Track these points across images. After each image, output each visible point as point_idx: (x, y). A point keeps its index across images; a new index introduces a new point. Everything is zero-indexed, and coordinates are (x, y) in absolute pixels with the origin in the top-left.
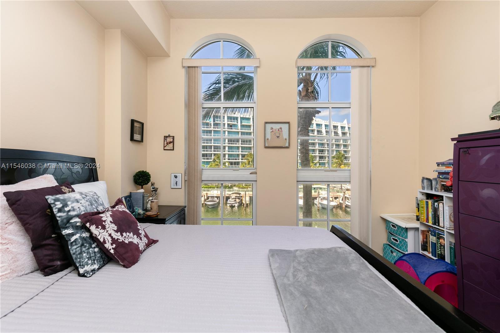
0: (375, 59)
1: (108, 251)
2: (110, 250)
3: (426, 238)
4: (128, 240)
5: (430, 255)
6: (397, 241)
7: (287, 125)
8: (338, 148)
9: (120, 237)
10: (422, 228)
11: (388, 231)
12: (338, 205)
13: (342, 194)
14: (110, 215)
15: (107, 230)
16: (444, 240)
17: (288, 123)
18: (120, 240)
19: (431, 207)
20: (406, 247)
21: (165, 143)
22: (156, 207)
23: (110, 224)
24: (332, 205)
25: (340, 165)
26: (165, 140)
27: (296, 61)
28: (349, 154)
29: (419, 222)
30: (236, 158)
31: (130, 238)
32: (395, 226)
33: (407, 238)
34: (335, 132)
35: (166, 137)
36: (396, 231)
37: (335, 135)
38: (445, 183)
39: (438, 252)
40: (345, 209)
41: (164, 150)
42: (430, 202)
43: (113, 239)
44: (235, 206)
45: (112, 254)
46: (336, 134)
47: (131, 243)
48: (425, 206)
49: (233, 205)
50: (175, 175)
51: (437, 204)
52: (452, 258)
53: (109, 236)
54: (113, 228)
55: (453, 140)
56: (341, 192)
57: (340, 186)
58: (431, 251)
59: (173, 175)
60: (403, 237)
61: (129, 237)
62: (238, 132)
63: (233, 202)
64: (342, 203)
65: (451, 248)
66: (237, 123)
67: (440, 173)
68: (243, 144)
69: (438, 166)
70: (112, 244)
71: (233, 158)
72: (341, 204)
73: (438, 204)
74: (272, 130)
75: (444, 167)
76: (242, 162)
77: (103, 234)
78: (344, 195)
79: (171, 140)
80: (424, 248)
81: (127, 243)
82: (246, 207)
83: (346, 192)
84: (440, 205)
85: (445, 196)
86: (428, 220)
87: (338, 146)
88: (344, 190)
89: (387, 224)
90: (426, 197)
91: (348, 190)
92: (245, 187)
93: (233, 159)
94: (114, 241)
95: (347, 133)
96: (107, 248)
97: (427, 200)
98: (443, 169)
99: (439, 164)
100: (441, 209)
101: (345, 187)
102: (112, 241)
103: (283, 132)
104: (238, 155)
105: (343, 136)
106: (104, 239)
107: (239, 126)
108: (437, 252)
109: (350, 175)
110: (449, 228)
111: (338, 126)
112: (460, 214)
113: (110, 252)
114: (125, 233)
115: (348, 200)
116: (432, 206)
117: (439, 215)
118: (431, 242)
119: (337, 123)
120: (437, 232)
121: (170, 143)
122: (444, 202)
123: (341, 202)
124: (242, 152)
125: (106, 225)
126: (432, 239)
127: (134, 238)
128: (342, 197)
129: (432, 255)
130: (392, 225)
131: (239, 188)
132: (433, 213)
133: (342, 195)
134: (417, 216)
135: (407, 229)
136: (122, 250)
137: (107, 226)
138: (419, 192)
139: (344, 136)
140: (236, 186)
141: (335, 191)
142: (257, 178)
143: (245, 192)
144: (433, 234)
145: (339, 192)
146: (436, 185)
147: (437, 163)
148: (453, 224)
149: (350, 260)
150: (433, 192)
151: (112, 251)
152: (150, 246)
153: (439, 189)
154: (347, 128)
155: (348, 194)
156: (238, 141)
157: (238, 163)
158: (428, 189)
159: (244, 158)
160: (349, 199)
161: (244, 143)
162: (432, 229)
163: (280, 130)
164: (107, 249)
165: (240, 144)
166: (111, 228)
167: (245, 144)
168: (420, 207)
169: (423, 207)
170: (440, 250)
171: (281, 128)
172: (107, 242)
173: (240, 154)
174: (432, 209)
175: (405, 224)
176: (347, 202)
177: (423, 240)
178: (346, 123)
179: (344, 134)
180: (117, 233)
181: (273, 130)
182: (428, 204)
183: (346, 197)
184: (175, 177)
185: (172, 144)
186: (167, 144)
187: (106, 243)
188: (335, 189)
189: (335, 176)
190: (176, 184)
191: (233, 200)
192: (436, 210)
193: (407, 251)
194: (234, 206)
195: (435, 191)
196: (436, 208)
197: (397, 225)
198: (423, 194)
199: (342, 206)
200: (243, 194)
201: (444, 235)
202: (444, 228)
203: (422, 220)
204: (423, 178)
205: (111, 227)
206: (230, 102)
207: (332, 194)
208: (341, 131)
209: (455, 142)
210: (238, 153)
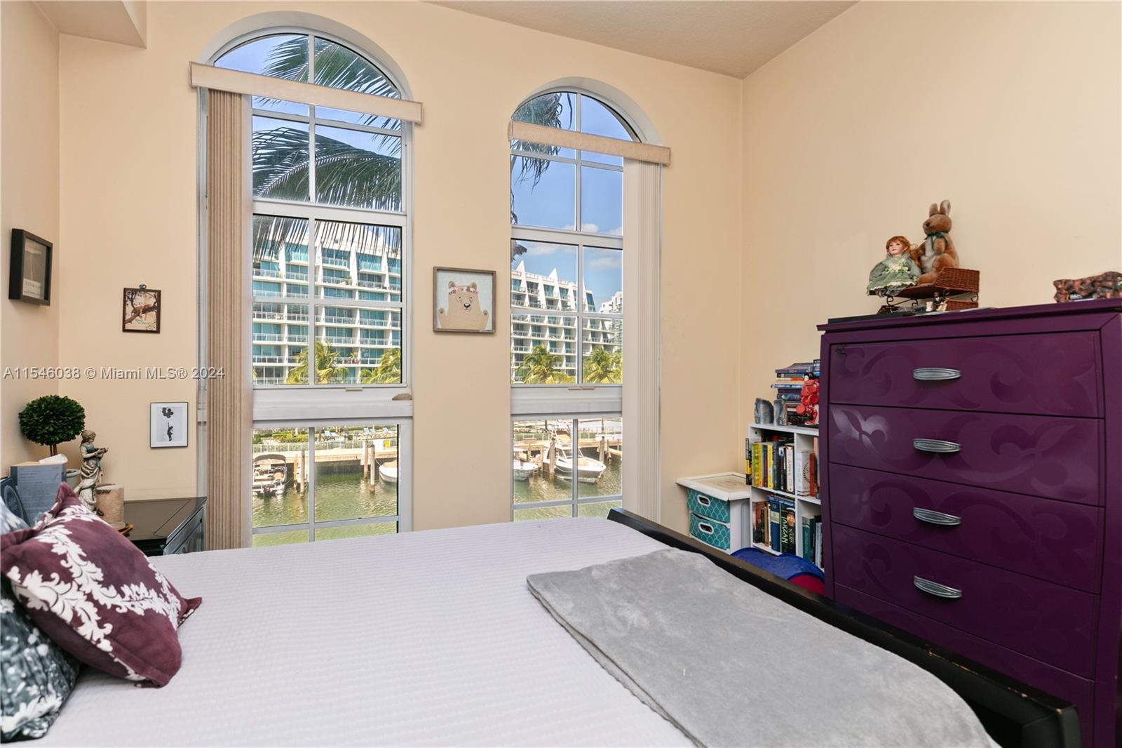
0: (668, 150)
1: (90, 645)
2: (99, 641)
3: (761, 516)
4: (142, 605)
5: (769, 549)
6: (708, 529)
7: (490, 278)
8: (539, 336)
9: (118, 600)
10: (756, 498)
11: (691, 512)
12: (540, 468)
13: (547, 444)
14: (68, 536)
15: (80, 583)
16: (794, 516)
17: (493, 273)
18: (121, 608)
19: (772, 455)
20: (727, 540)
21: (129, 309)
22: (118, 508)
23: (83, 563)
24: (528, 471)
25: (545, 376)
26: (129, 302)
27: (511, 127)
28: (561, 350)
29: (750, 486)
30: (271, 357)
31: (143, 599)
32: (707, 500)
33: (729, 522)
34: (531, 298)
35: (129, 294)
36: (708, 509)
37: (531, 306)
38: (794, 410)
39: (784, 540)
40: (555, 477)
41: (125, 330)
42: (770, 446)
43: (101, 609)
44: (274, 491)
45: (106, 653)
46: (534, 302)
47: (149, 612)
48: (761, 455)
49: (271, 489)
50: (164, 409)
51: (783, 450)
52: (807, 549)
53: (87, 600)
54: (94, 576)
55: (820, 328)
56: (546, 439)
57: (544, 423)
58: (770, 540)
59: (157, 410)
60: (721, 521)
61: (141, 597)
62: (279, 285)
63: (269, 483)
64: (548, 465)
65: (804, 529)
66: (277, 258)
67: (782, 391)
68: (294, 318)
69: (778, 377)
70: (100, 625)
71: (262, 357)
72: (546, 466)
73: (785, 450)
74: (453, 289)
75: (789, 379)
76: (290, 368)
77: (68, 595)
78: (553, 445)
79: (152, 302)
80: (759, 537)
81: (141, 616)
82: (304, 493)
83: (558, 437)
84: (787, 451)
85: (797, 434)
86: (767, 482)
87: (538, 329)
88: (552, 433)
89: (690, 497)
90: (762, 437)
91: (560, 432)
92: (299, 437)
93: (264, 360)
94: (105, 614)
95: (558, 300)
96: (88, 637)
97: (764, 444)
98: (786, 382)
99: (780, 374)
100: (789, 458)
101: (554, 426)
102: (98, 613)
103: (479, 295)
104: (279, 349)
105: (548, 308)
106: (75, 613)
107: (280, 267)
108: (781, 541)
109: (621, 398)
110: (803, 492)
111: (537, 284)
112: (830, 464)
113: (100, 650)
114: (125, 586)
115: (561, 455)
116: (773, 453)
117: (786, 470)
118: (771, 523)
119: (536, 277)
120: (782, 502)
121: (147, 309)
122: (795, 444)
123: (546, 461)
124: (290, 339)
125: (71, 567)
126: (773, 517)
127: (152, 599)
128: (548, 450)
129: (772, 548)
130: (701, 499)
131: (283, 441)
132: (775, 467)
133: (549, 446)
134: (748, 476)
135: (728, 504)
136: (134, 638)
137: (75, 572)
138: (749, 428)
139: (552, 308)
140: (275, 437)
141: (531, 437)
142: (413, 410)
143: (303, 451)
144: (775, 507)
145: (540, 439)
146: (780, 414)
147: (776, 371)
148: (808, 485)
149: (701, 571)
150: (775, 427)
151: (106, 646)
152: (186, 618)
153: (785, 420)
154: (556, 291)
155: (560, 443)
156: (278, 309)
157: (279, 372)
158: (765, 422)
159: (297, 358)
160: (563, 452)
161: (296, 315)
162: (772, 499)
163: (472, 290)
164: (89, 643)
165: (284, 319)
166: (89, 575)
167: (299, 318)
168: (752, 459)
169: (757, 458)
170: (786, 536)
171: (474, 286)
172: (84, 619)
173: (285, 345)
174: (773, 459)
175: (727, 494)
176: (560, 460)
177: (757, 522)
178: (556, 279)
179: (551, 302)
180: (108, 589)
181: (456, 289)
182: (767, 451)
183: (556, 450)
184: (165, 415)
185: (154, 313)
186: (137, 312)
187: (81, 624)
188: (533, 431)
189: (590, 401)
190: (169, 434)
191: (265, 476)
192: (780, 460)
193: (729, 547)
194: (273, 494)
195: (779, 424)
196: (780, 456)
197: (710, 497)
198: (757, 430)
199: (548, 470)
200: (297, 457)
201: (794, 507)
202: (794, 494)
203: (757, 483)
204: (758, 401)
205: (88, 573)
206: (335, 206)
207: (525, 443)
208: (546, 295)
209: (823, 332)
210: (277, 343)
